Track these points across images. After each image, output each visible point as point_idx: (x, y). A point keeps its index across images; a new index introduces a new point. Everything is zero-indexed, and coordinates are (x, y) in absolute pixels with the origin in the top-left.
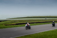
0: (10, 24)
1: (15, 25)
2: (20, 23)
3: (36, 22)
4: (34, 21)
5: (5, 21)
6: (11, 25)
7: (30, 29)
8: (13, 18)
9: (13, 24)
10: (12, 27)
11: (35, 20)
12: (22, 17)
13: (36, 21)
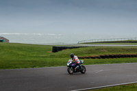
0: (87, 56)
1: (98, 58)
2: (111, 54)
5: (74, 48)
8: (94, 41)
9: (93, 55)
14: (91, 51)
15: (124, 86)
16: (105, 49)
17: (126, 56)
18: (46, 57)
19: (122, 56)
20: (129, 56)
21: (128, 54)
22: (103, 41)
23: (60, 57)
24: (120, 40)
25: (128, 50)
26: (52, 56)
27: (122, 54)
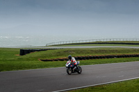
0: (55, 58)
3: (118, 54)
4: (113, 51)
6: (56, 60)
7: (79, 73)
9: (61, 58)
10: (58, 66)
11: (116, 51)
12: (85, 42)
13: (119, 52)
14: (59, 53)
15: (92, 88)
16: (74, 51)
17: (94, 58)
18: (14, 60)
19: (91, 58)
20: (97, 58)
21: (97, 55)
22: (71, 43)
23: (28, 60)
24: (88, 42)
25: (96, 51)
26: (19, 59)
27: (91, 55)
